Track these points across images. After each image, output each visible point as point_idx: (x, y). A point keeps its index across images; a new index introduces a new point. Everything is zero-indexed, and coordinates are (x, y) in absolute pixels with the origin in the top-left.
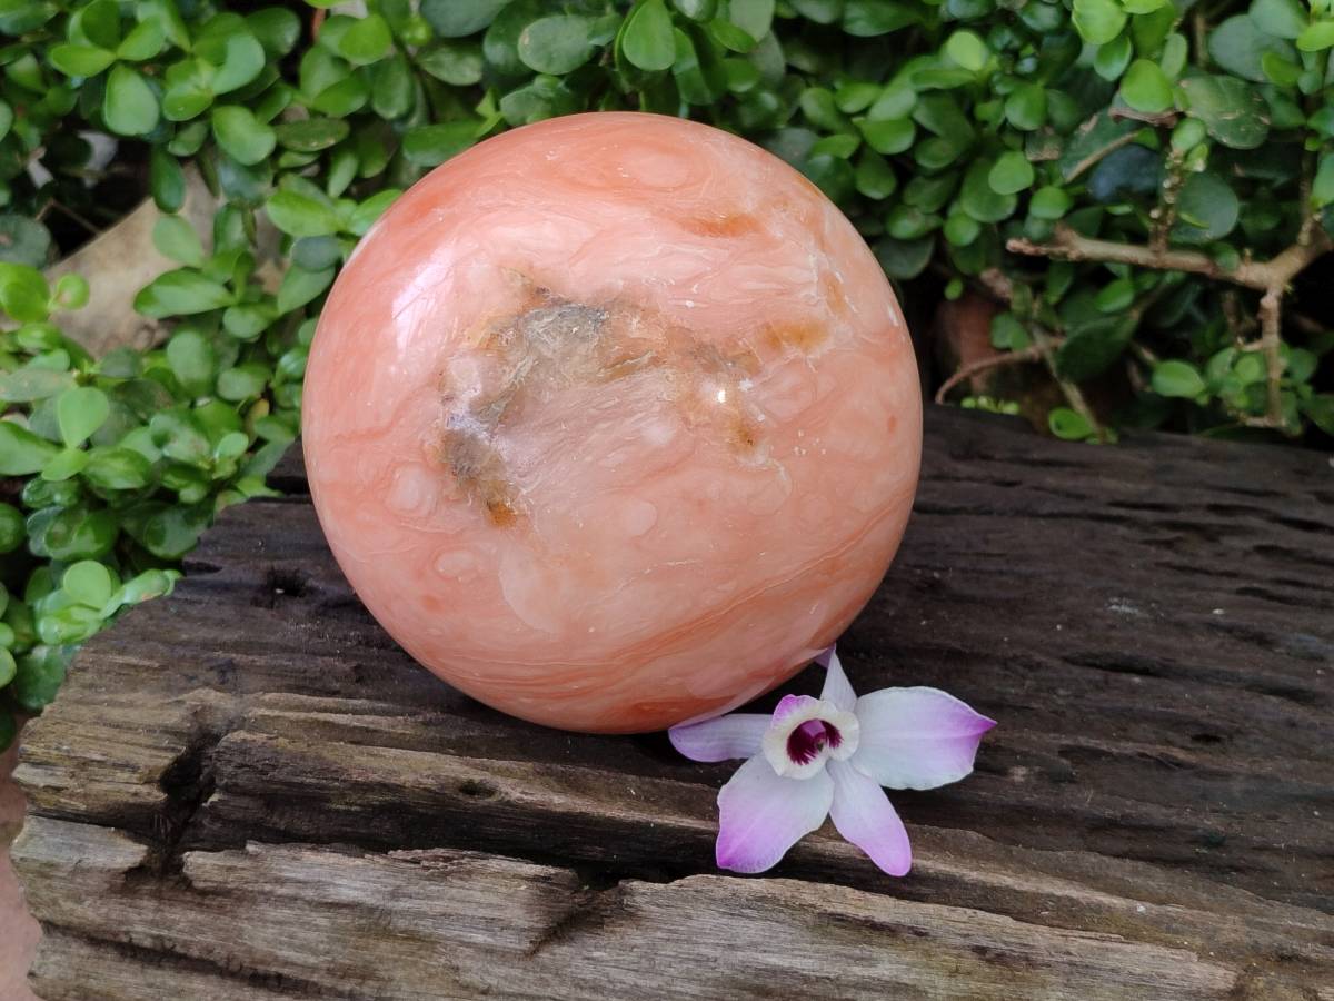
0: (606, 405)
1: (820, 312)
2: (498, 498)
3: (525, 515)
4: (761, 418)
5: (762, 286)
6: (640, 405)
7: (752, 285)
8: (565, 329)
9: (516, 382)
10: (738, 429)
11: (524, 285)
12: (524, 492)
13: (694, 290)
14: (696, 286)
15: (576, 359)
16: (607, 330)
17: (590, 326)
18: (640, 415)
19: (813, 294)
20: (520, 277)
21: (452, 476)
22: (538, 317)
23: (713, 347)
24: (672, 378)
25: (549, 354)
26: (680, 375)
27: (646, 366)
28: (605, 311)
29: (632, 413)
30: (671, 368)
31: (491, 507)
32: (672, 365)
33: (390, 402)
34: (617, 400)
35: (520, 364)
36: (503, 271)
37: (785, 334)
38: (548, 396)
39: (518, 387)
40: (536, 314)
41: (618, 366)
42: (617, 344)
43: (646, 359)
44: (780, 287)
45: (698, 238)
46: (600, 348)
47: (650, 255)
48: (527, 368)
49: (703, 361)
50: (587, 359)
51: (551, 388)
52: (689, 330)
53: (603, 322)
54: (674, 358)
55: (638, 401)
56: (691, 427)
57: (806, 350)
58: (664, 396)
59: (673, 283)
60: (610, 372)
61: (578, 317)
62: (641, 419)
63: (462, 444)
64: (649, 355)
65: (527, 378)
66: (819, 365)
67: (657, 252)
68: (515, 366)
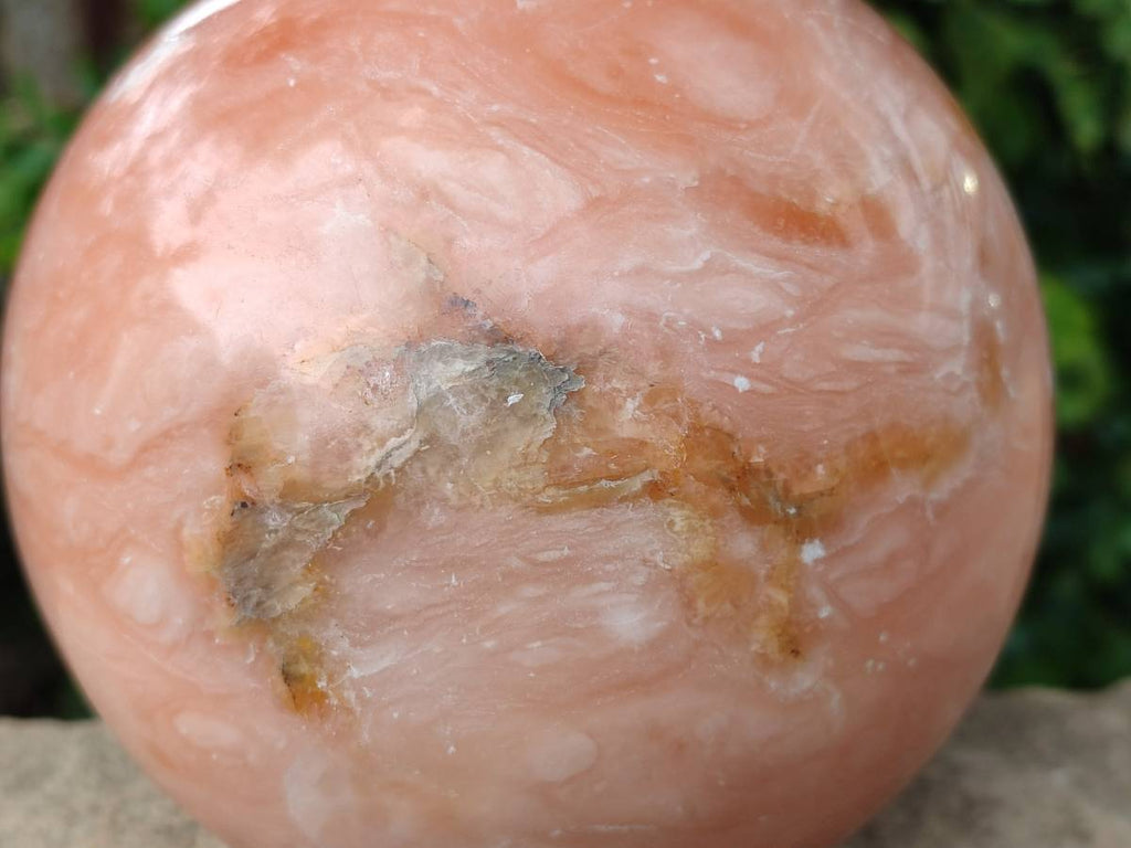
0: (542, 557)
1: (966, 406)
2: (304, 668)
3: (350, 711)
4: (825, 612)
5: (877, 354)
6: (609, 567)
7: (862, 352)
8: (493, 395)
9: (379, 474)
10: (779, 631)
11: (429, 281)
12: (355, 672)
13: (755, 356)
14: (759, 348)
15: (504, 455)
16: (576, 412)
17: (544, 395)
18: (603, 586)
19: (958, 370)
20: (423, 261)
21: (224, 605)
22: (442, 354)
23: (769, 473)
24: (680, 525)
25: (453, 439)
26: (696, 523)
27: (635, 497)
28: (578, 372)
29: (589, 579)
30: (682, 507)
31: (288, 677)
32: (685, 500)
33: (134, 426)
34: (566, 552)
35: (393, 442)
36: (392, 239)
37: (900, 453)
38: (435, 516)
39: (382, 484)
40: (443, 349)
41: (584, 488)
42: (587, 445)
43: (636, 484)
44: (906, 357)
45: (776, 243)
46: (552, 445)
47: (685, 269)
48: (407, 452)
49: (746, 501)
50: (525, 462)
51: (444, 501)
52: (730, 436)
53: (571, 395)
54: (693, 486)
55: (608, 559)
56: (695, 621)
57: (928, 483)
58: (659, 558)
59: (718, 334)
60: (562, 495)
61: (523, 375)
62: (601, 594)
63: (253, 556)
64: (646, 477)
65: (399, 470)
66: (942, 510)
67: (698, 264)
68: (382, 442)
